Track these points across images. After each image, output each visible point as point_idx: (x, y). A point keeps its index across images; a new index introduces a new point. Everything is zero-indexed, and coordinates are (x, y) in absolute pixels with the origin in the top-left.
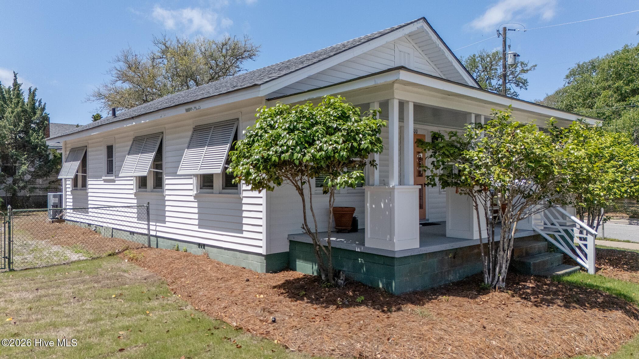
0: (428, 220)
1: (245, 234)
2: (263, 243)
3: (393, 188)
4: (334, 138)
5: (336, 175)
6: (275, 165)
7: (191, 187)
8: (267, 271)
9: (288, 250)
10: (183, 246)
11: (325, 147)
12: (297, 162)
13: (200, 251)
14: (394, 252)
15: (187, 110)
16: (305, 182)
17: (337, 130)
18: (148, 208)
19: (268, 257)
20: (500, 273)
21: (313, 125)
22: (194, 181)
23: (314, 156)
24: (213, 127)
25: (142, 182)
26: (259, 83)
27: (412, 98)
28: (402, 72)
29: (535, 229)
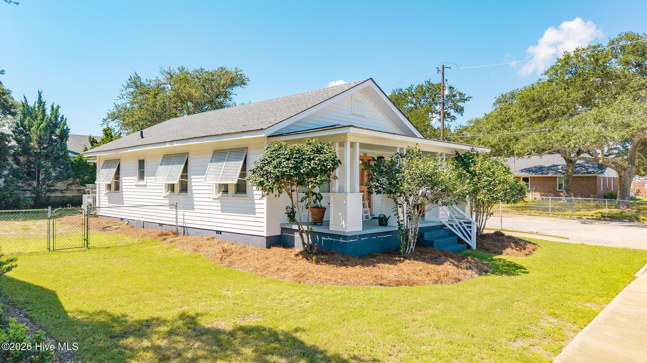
0: (374, 215)
2: (264, 229)
3: (346, 194)
7: (211, 192)
8: (267, 247)
9: (280, 234)
13: (219, 236)
14: (346, 232)
16: (294, 191)
18: (176, 206)
19: (268, 238)
22: (213, 188)
24: (229, 151)
25: (170, 188)
26: (264, 128)
27: (358, 141)
28: (351, 128)
29: (441, 221)
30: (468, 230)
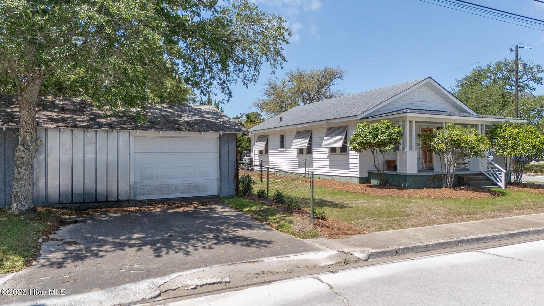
1: (351, 170)
2: (358, 173)
3: (407, 151)
4: (385, 135)
5: (385, 147)
6: (365, 144)
7: (326, 152)
8: (360, 183)
9: (368, 176)
10: (321, 177)
11: (381, 138)
12: (372, 143)
13: (331, 178)
14: (407, 173)
15: (326, 122)
16: (374, 150)
17: (386, 132)
18: (305, 161)
19: (360, 178)
20: (448, 182)
21: (377, 131)
22: (327, 150)
23: (378, 141)
24: (337, 129)
25: (301, 151)
26: (358, 114)
27: (414, 120)
28: (407, 113)
29: (481, 170)
30: (499, 176)
